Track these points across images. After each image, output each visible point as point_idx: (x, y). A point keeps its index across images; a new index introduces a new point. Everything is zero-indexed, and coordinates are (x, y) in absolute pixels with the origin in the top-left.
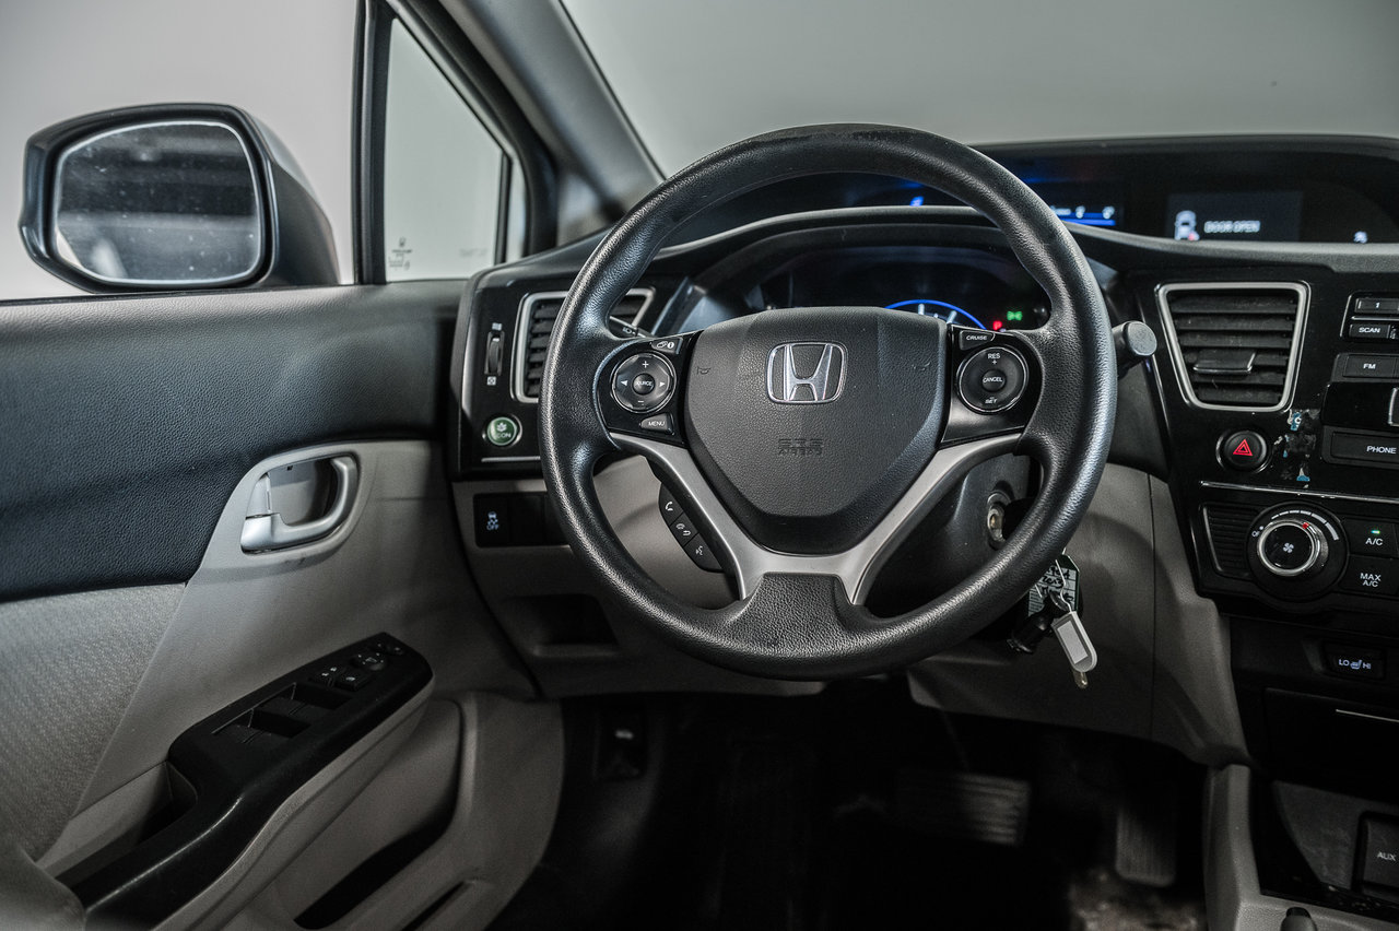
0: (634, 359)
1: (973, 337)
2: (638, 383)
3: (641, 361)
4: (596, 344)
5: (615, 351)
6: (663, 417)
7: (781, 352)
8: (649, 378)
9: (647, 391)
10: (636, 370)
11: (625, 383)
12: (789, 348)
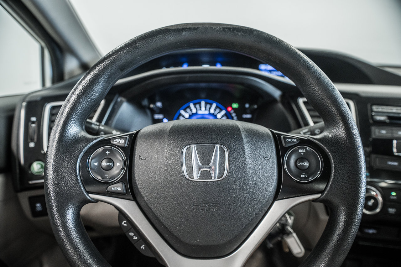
0: (100, 149)
1: (289, 140)
2: (104, 164)
3: (104, 151)
4: (77, 141)
5: (89, 145)
6: (120, 185)
7: (189, 150)
8: (110, 160)
9: (109, 168)
10: (102, 156)
11: (96, 164)
12: (193, 147)
